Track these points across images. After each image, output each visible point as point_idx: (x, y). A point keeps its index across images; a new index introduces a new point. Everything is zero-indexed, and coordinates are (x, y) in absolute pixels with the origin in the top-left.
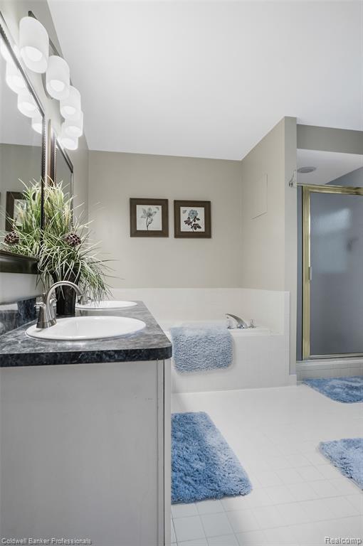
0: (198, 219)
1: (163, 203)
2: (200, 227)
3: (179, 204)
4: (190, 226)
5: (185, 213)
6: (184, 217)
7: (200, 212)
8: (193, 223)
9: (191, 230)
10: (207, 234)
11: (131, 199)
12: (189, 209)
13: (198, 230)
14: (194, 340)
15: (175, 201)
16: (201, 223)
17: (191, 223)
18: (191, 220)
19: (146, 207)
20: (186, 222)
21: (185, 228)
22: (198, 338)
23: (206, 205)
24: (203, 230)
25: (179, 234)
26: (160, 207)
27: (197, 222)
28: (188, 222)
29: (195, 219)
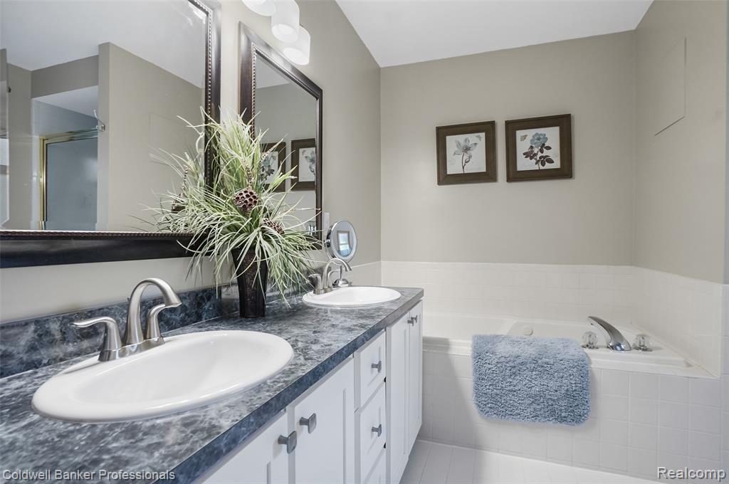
0: (549, 148)
1: (487, 128)
2: (551, 161)
3: (513, 126)
4: (534, 161)
5: (525, 139)
6: (522, 146)
7: (552, 134)
8: (540, 154)
9: (536, 167)
10: (566, 171)
11: (438, 129)
12: (531, 133)
13: (548, 166)
14: (512, 364)
15: (507, 123)
16: (554, 153)
17: (536, 155)
18: (536, 150)
19: (461, 138)
20: (527, 155)
21: (524, 164)
22: (519, 361)
23: (563, 122)
24: (557, 164)
25: (515, 176)
26: (483, 135)
27: (546, 152)
28: (529, 155)
29: (543, 147)
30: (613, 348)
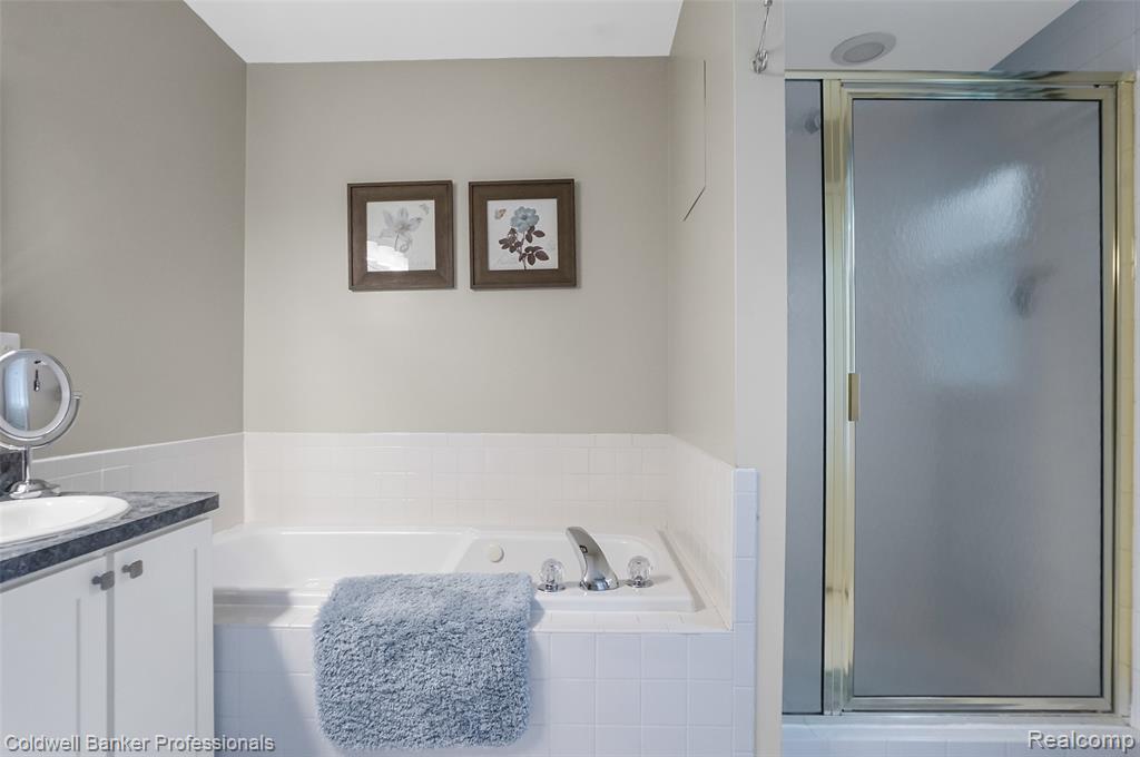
0: (540, 234)
1: (440, 192)
2: (544, 257)
3: (482, 193)
4: (516, 255)
5: (503, 216)
6: (498, 229)
7: (546, 211)
8: (526, 244)
9: (520, 266)
10: (565, 276)
11: (352, 188)
12: (511, 206)
13: (539, 264)
14: (388, 638)
15: (473, 186)
16: (549, 243)
17: (520, 244)
18: (520, 237)
19: (394, 207)
20: (505, 243)
21: (500, 260)
22: (402, 631)
23: (563, 192)
24: (552, 263)
25: (484, 279)
26: (431, 204)
27: (536, 242)
28: (509, 244)
29: (532, 232)
30: (590, 587)
